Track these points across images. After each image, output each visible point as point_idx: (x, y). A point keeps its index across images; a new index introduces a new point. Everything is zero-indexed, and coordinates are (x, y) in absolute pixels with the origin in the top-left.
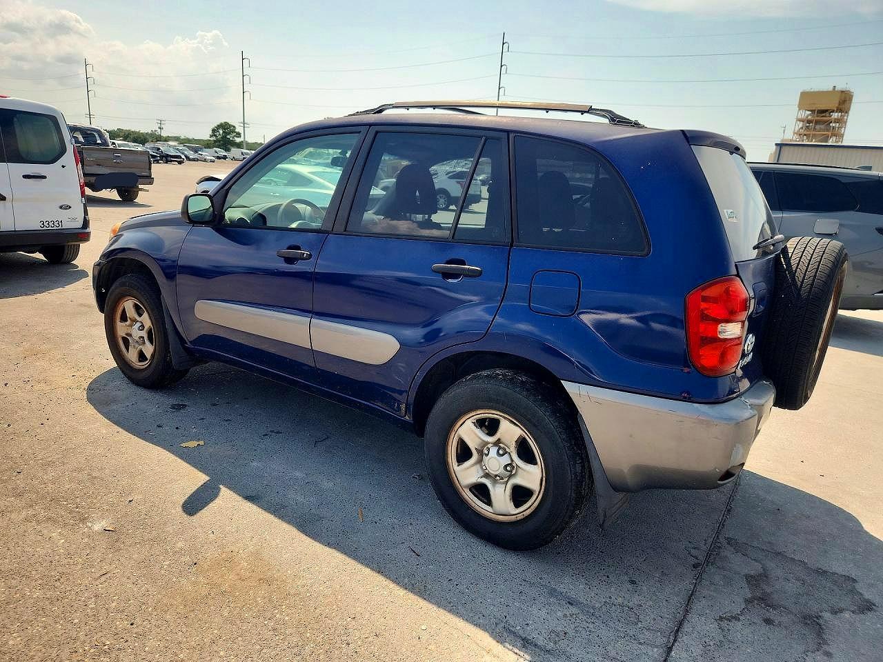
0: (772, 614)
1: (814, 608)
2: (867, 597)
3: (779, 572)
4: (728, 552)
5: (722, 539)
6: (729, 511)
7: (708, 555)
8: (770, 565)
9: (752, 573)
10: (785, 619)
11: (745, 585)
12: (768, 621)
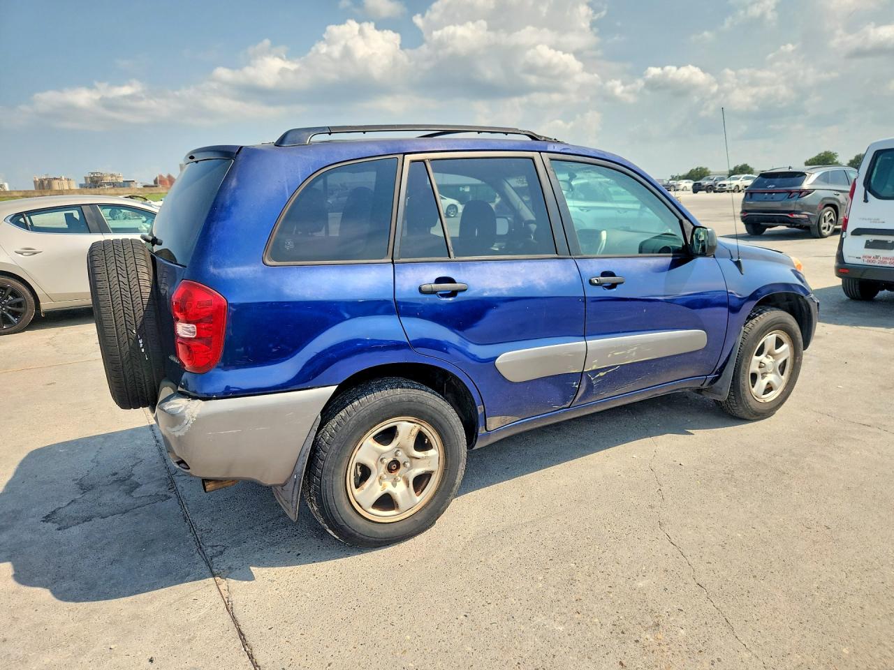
0: (114, 478)
1: (88, 496)
2: (49, 524)
3: (120, 501)
4: (163, 490)
5: (173, 495)
6: (185, 519)
7: (173, 482)
8: (128, 501)
9: (138, 489)
10: (105, 480)
11: (139, 481)
12: (115, 474)
